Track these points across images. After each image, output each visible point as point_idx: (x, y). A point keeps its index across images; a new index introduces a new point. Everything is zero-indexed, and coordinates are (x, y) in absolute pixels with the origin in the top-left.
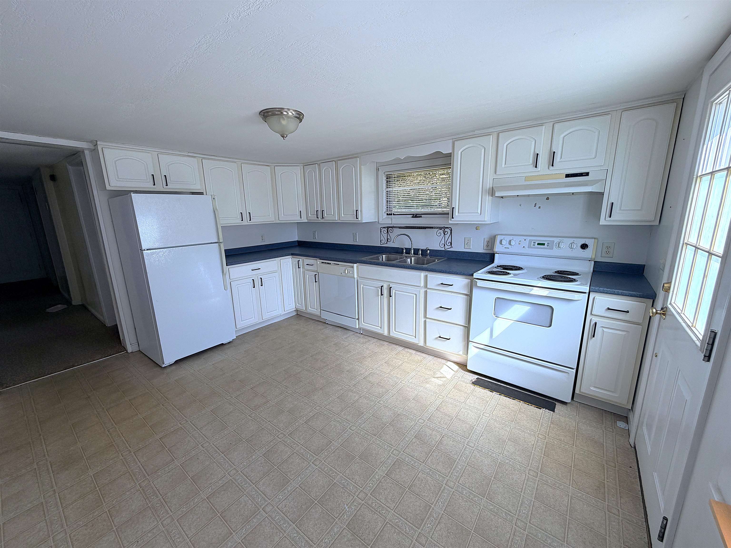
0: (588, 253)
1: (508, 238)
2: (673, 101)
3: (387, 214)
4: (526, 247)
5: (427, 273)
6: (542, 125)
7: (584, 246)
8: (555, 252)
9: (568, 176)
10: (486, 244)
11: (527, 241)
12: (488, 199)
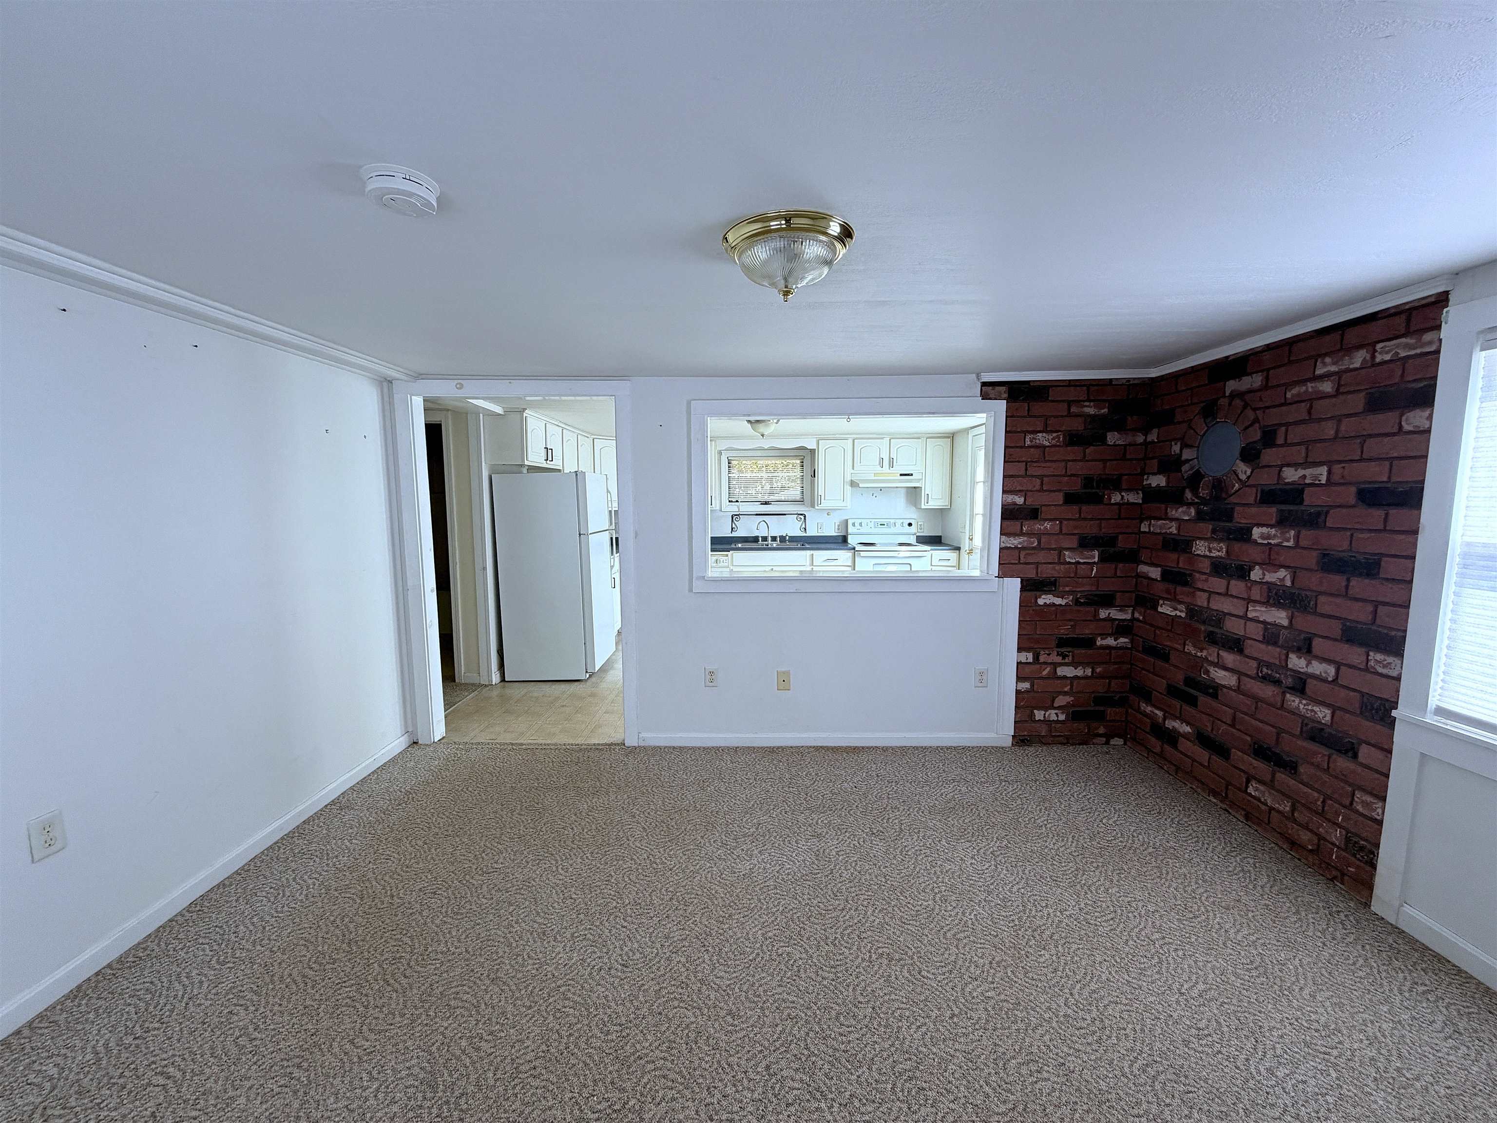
0: (913, 529)
1: (860, 521)
2: (948, 437)
3: (730, 501)
4: (873, 526)
5: (812, 552)
6: (882, 438)
7: (910, 525)
8: (893, 530)
9: (901, 475)
10: (837, 527)
11: (873, 523)
12: (848, 488)
